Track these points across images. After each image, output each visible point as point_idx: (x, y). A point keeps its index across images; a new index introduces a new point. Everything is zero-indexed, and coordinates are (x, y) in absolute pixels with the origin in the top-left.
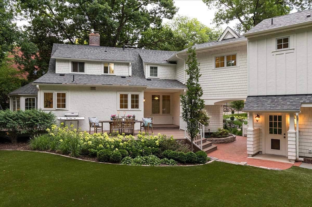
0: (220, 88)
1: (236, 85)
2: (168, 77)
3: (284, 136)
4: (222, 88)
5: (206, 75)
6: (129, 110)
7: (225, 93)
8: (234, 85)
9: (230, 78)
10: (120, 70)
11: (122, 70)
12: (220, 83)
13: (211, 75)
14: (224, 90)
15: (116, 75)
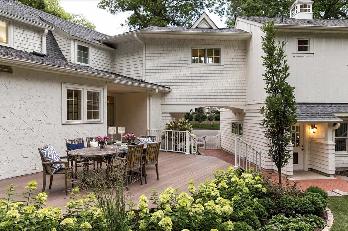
0: (199, 91)
1: (220, 88)
2: (102, 67)
3: (302, 148)
4: (201, 91)
5: (179, 71)
6: (85, 122)
7: (205, 97)
8: (218, 88)
9: (212, 78)
10: (23, 39)
11: (26, 40)
12: (199, 84)
13: (185, 72)
14: (204, 94)
15: (15, 48)
